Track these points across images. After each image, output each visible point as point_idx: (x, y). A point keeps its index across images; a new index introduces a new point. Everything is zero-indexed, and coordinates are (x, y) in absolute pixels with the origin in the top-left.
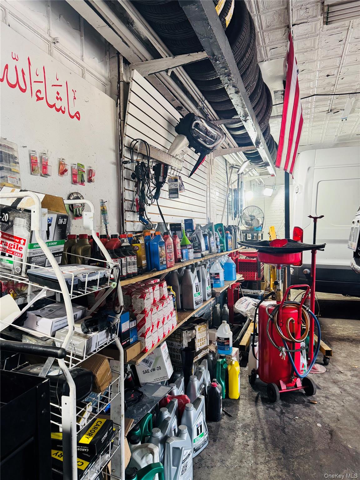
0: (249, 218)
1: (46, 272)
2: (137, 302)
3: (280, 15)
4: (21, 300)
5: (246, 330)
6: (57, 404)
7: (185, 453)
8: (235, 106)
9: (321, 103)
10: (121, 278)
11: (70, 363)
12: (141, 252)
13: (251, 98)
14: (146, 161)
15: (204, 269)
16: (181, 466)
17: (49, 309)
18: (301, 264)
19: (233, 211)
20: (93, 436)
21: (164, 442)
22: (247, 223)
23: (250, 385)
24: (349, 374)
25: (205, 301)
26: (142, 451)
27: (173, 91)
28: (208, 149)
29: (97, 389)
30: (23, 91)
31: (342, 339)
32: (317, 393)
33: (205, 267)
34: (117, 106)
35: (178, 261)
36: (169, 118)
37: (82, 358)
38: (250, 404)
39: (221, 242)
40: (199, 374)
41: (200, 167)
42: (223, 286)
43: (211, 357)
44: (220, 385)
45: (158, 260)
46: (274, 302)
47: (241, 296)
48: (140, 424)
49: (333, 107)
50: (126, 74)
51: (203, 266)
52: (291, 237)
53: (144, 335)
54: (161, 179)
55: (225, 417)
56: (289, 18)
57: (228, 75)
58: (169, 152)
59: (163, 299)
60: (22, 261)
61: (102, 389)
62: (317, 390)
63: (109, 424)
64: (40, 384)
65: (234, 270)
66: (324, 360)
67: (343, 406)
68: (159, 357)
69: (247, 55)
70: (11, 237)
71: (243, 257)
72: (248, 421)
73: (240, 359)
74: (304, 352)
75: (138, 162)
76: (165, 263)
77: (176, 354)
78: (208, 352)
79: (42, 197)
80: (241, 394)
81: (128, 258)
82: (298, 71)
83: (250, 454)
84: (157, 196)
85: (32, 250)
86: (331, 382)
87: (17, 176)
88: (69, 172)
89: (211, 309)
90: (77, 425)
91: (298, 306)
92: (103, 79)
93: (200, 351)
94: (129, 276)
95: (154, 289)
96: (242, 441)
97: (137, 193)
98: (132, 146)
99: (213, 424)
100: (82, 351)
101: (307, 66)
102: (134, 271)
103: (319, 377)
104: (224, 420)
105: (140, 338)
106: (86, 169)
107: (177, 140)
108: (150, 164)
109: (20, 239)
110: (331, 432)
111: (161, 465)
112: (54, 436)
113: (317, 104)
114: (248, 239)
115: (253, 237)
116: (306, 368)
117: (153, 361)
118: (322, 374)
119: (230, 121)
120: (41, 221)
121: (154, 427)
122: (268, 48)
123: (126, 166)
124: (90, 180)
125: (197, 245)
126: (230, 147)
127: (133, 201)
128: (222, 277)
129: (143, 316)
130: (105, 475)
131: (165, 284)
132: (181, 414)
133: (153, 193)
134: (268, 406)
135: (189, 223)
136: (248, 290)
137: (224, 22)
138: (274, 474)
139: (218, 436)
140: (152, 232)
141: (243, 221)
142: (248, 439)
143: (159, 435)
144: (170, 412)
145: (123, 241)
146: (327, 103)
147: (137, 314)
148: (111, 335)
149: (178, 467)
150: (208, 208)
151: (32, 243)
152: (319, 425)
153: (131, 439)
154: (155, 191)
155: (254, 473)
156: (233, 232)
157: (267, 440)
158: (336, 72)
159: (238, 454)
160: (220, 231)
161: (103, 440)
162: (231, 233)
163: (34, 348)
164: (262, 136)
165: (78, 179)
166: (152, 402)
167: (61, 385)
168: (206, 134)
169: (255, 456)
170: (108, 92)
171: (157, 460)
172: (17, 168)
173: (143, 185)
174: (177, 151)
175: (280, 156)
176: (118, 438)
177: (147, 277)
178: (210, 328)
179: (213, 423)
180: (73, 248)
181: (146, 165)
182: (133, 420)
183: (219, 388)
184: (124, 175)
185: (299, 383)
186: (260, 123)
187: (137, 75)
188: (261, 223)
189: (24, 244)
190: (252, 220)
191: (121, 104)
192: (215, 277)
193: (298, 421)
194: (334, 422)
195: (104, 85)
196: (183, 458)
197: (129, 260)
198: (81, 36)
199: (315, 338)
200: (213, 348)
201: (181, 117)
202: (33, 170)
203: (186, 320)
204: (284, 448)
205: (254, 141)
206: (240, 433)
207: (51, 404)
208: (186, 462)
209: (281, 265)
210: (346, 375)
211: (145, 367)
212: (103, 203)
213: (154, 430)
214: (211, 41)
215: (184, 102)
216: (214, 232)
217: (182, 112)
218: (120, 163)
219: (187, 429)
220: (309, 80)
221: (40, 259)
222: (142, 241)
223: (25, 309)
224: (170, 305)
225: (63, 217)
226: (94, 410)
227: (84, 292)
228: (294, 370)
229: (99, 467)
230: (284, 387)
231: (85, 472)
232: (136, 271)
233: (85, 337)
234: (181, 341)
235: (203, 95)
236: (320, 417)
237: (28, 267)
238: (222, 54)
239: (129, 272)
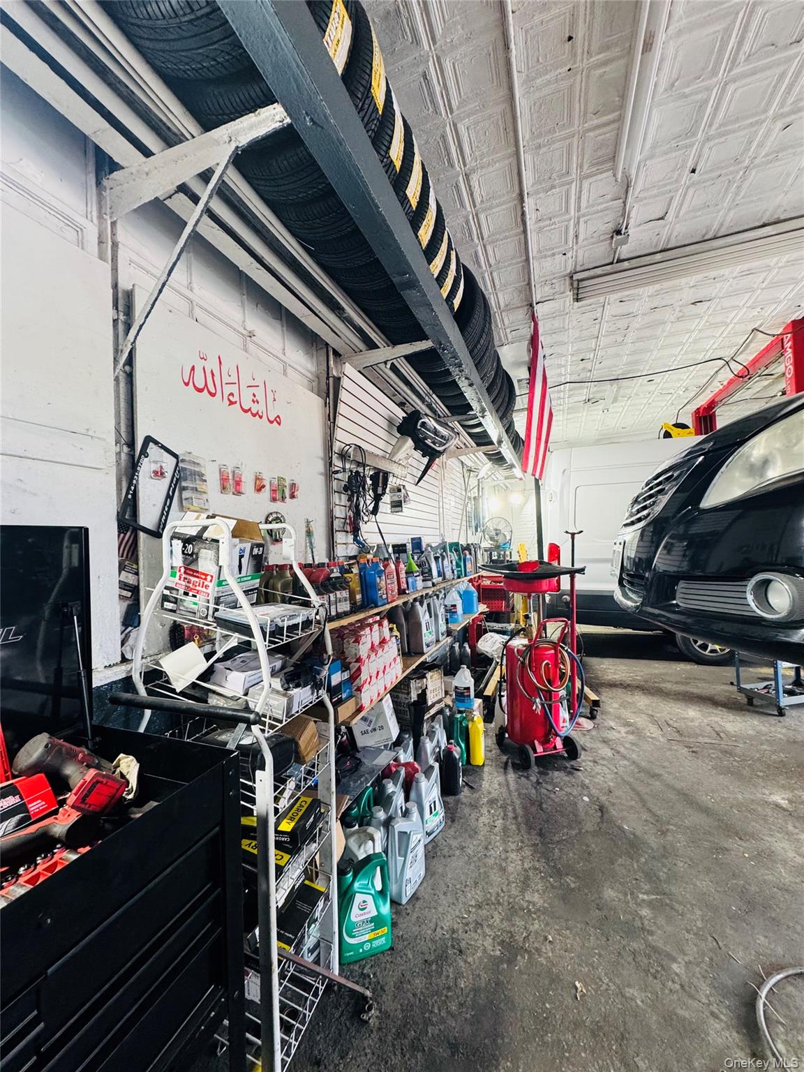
0: (493, 533)
1: (237, 616)
2: (350, 649)
3: (520, 292)
4: (208, 648)
5: (492, 675)
6: (250, 781)
7: (414, 839)
8: (469, 401)
9: (577, 392)
10: (330, 619)
11: (267, 728)
12: (355, 584)
13: (489, 390)
14: (361, 470)
15: (436, 600)
16: (410, 856)
17: (241, 659)
18: (559, 590)
19: (473, 524)
20: (296, 820)
21: (387, 824)
22: (492, 539)
23: (497, 747)
24: (623, 730)
25: (438, 641)
26: (360, 837)
27: (394, 385)
28: (439, 452)
29: (300, 760)
30: (213, 395)
31: (612, 685)
32: (583, 756)
33: (438, 598)
34: (326, 406)
35: (402, 592)
36: (389, 417)
37: (281, 722)
38: (498, 772)
39: (458, 566)
40: (431, 734)
41: (430, 472)
42: (462, 621)
43: (448, 712)
44: (458, 748)
45: (377, 593)
46: (526, 642)
47: (485, 632)
48: (357, 801)
49: (591, 396)
50: (336, 367)
51: (435, 597)
52: (546, 559)
53: (359, 689)
54: (380, 491)
55: (466, 789)
56: (532, 295)
57: (460, 365)
58: (390, 458)
59: (383, 642)
60: (208, 602)
61: (307, 759)
62: (583, 753)
63: (316, 803)
64: (227, 759)
65: (475, 599)
66: (591, 713)
67: (616, 773)
68: (381, 714)
69: (482, 341)
70: (195, 573)
71: (487, 582)
72: (494, 794)
73: (485, 712)
74: (565, 702)
75: (351, 471)
76: (384, 596)
77: (402, 708)
78: (443, 706)
79: (233, 523)
80: (486, 758)
81: (338, 593)
82: (544, 356)
83: (498, 838)
84: (375, 511)
85: (221, 588)
86: (600, 741)
87: (204, 496)
88: (268, 487)
89: (447, 649)
90: (275, 808)
91: (555, 646)
92: (309, 375)
93: (433, 705)
94: (339, 616)
95: (371, 630)
96: (487, 821)
97: (350, 507)
98: (344, 453)
99: (450, 799)
100: (281, 712)
101: (556, 350)
102: (345, 609)
103: (585, 735)
104: (466, 792)
105: (355, 693)
106: (287, 483)
107: (399, 443)
108: (367, 473)
109: (206, 575)
110: (602, 809)
111: (384, 855)
112: (245, 821)
113: (571, 393)
114: (493, 558)
115: (499, 555)
116: (567, 724)
117: (374, 719)
118: (588, 731)
119: (464, 417)
120: (231, 554)
121: (375, 804)
122: (508, 331)
123: (336, 476)
124: (292, 496)
125: (426, 570)
126: (466, 447)
127: (345, 519)
128: (460, 609)
129: (357, 665)
130: (311, 870)
131: (386, 622)
132: (408, 786)
133: (371, 508)
134: (521, 774)
135: (417, 543)
136: (494, 624)
137: (451, 306)
138: (530, 865)
139: (458, 815)
140: (370, 556)
141: (487, 537)
142: (496, 818)
143: (381, 815)
144: (395, 784)
145: (332, 571)
146: (584, 392)
147: (350, 663)
148: (318, 692)
149: (405, 857)
150: (442, 522)
151: (221, 579)
152: (586, 799)
153: (346, 821)
154: (373, 505)
155: (504, 864)
156: (473, 552)
157: (519, 819)
158: (592, 356)
159: (483, 839)
160: (456, 550)
161: (308, 825)
162: (470, 554)
163: (221, 711)
164: (504, 433)
165: (278, 496)
166: (372, 772)
167: (255, 756)
168: (436, 434)
169: (504, 842)
170: (316, 390)
171: (379, 849)
172: (204, 487)
173: (358, 499)
174: (401, 455)
175: (527, 458)
176: (327, 822)
177: (361, 616)
178: (445, 675)
179: (450, 797)
180: (271, 581)
181: (362, 475)
182: (348, 797)
183: (457, 751)
184: (335, 488)
185: (559, 743)
186: (501, 419)
187: (349, 369)
188: (508, 538)
189: (211, 581)
190: (497, 534)
191: (331, 403)
192: (451, 610)
193: (559, 795)
194: (604, 794)
195: (311, 381)
196: (412, 845)
197: (339, 596)
198: (282, 326)
199: (578, 684)
200: (448, 701)
201: (405, 415)
202: (224, 488)
203: (414, 667)
204: (541, 830)
205: (495, 440)
206: (484, 810)
207: (241, 780)
208: (415, 851)
209: (533, 594)
210: (619, 732)
211: (364, 726)
212: (308, 522)
213: (375, 809)
214: (436, 328)
215: (407, 397)
216: (449, 553)
217: (405, 409)
218: (330, 474)
219: (416, 807)
220: (560, 366)
221: (230, 599)
222: (355, 570)
223: (211, 661)
224: (392, 648)
225: (259, 546)
226: (298, 787)
227: (282, 640)
228: (552, 727)
229: (303, 861)
230: (540, 749)
231: (286, 869)
232: (348, 609)
233: (284, 695)
234: (409, 693)
235: (430, 388)
236: (587, 787)
237: (217, 610)
238: (450, 342)
239: (339, 611)
